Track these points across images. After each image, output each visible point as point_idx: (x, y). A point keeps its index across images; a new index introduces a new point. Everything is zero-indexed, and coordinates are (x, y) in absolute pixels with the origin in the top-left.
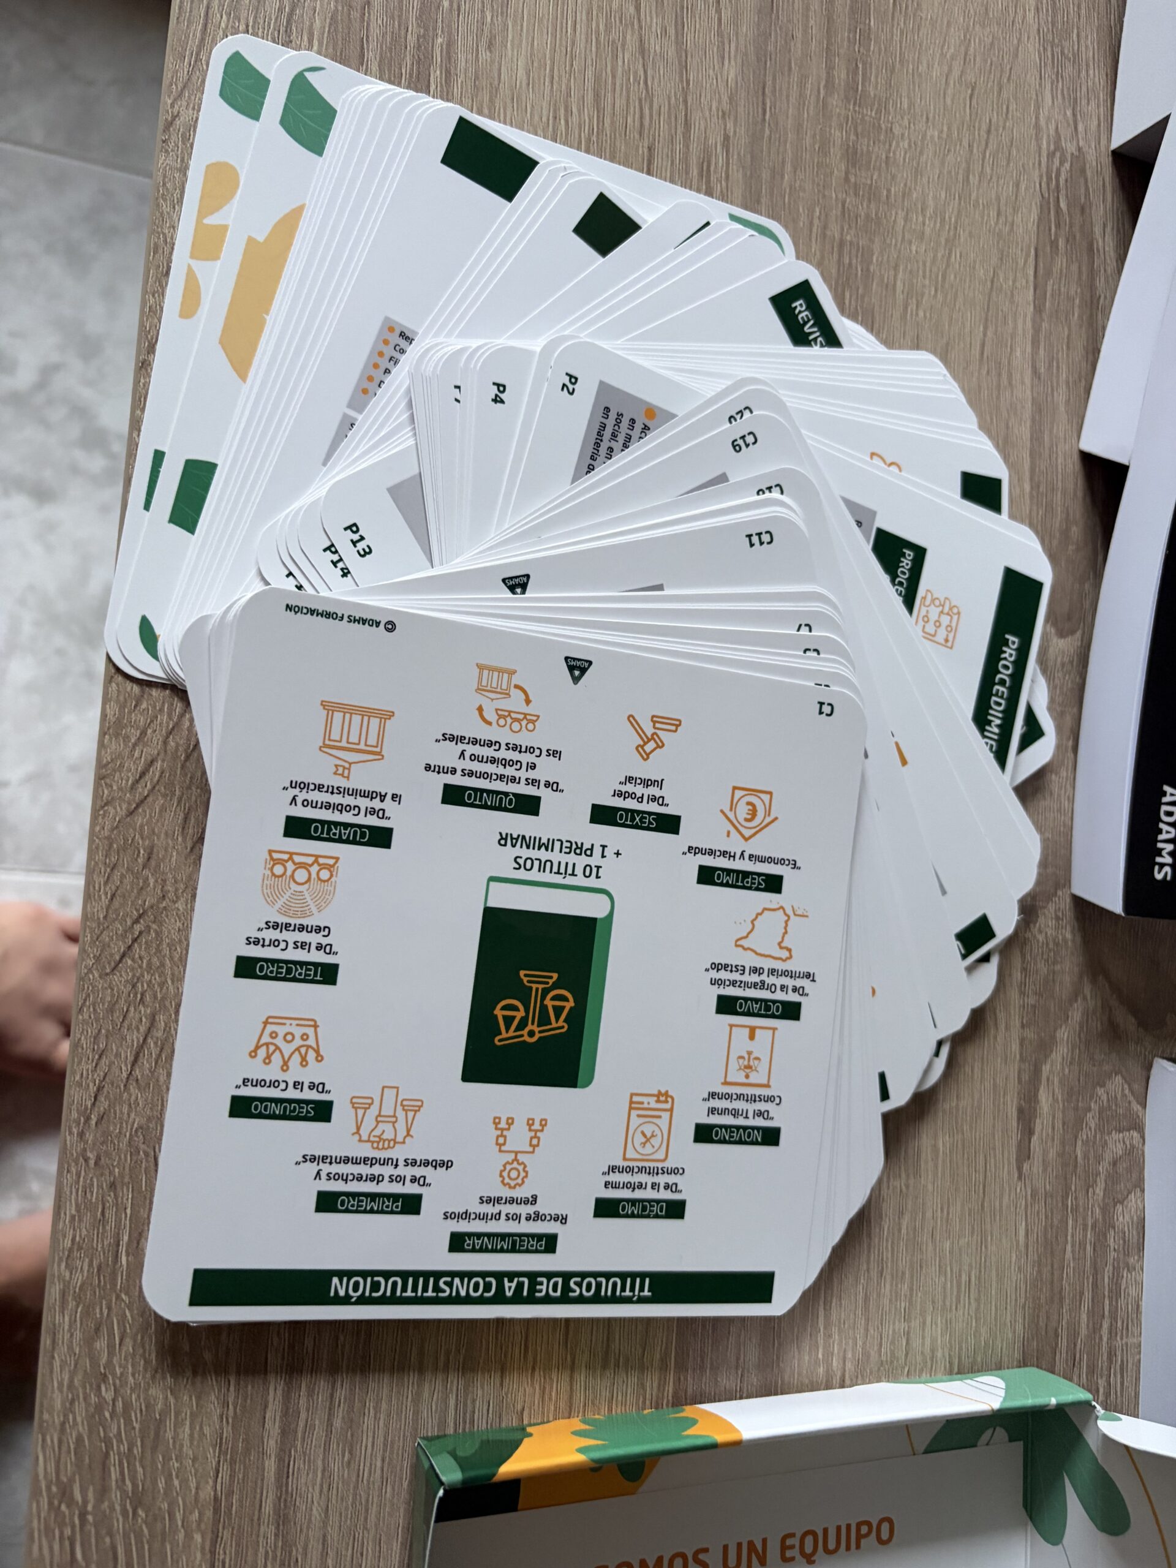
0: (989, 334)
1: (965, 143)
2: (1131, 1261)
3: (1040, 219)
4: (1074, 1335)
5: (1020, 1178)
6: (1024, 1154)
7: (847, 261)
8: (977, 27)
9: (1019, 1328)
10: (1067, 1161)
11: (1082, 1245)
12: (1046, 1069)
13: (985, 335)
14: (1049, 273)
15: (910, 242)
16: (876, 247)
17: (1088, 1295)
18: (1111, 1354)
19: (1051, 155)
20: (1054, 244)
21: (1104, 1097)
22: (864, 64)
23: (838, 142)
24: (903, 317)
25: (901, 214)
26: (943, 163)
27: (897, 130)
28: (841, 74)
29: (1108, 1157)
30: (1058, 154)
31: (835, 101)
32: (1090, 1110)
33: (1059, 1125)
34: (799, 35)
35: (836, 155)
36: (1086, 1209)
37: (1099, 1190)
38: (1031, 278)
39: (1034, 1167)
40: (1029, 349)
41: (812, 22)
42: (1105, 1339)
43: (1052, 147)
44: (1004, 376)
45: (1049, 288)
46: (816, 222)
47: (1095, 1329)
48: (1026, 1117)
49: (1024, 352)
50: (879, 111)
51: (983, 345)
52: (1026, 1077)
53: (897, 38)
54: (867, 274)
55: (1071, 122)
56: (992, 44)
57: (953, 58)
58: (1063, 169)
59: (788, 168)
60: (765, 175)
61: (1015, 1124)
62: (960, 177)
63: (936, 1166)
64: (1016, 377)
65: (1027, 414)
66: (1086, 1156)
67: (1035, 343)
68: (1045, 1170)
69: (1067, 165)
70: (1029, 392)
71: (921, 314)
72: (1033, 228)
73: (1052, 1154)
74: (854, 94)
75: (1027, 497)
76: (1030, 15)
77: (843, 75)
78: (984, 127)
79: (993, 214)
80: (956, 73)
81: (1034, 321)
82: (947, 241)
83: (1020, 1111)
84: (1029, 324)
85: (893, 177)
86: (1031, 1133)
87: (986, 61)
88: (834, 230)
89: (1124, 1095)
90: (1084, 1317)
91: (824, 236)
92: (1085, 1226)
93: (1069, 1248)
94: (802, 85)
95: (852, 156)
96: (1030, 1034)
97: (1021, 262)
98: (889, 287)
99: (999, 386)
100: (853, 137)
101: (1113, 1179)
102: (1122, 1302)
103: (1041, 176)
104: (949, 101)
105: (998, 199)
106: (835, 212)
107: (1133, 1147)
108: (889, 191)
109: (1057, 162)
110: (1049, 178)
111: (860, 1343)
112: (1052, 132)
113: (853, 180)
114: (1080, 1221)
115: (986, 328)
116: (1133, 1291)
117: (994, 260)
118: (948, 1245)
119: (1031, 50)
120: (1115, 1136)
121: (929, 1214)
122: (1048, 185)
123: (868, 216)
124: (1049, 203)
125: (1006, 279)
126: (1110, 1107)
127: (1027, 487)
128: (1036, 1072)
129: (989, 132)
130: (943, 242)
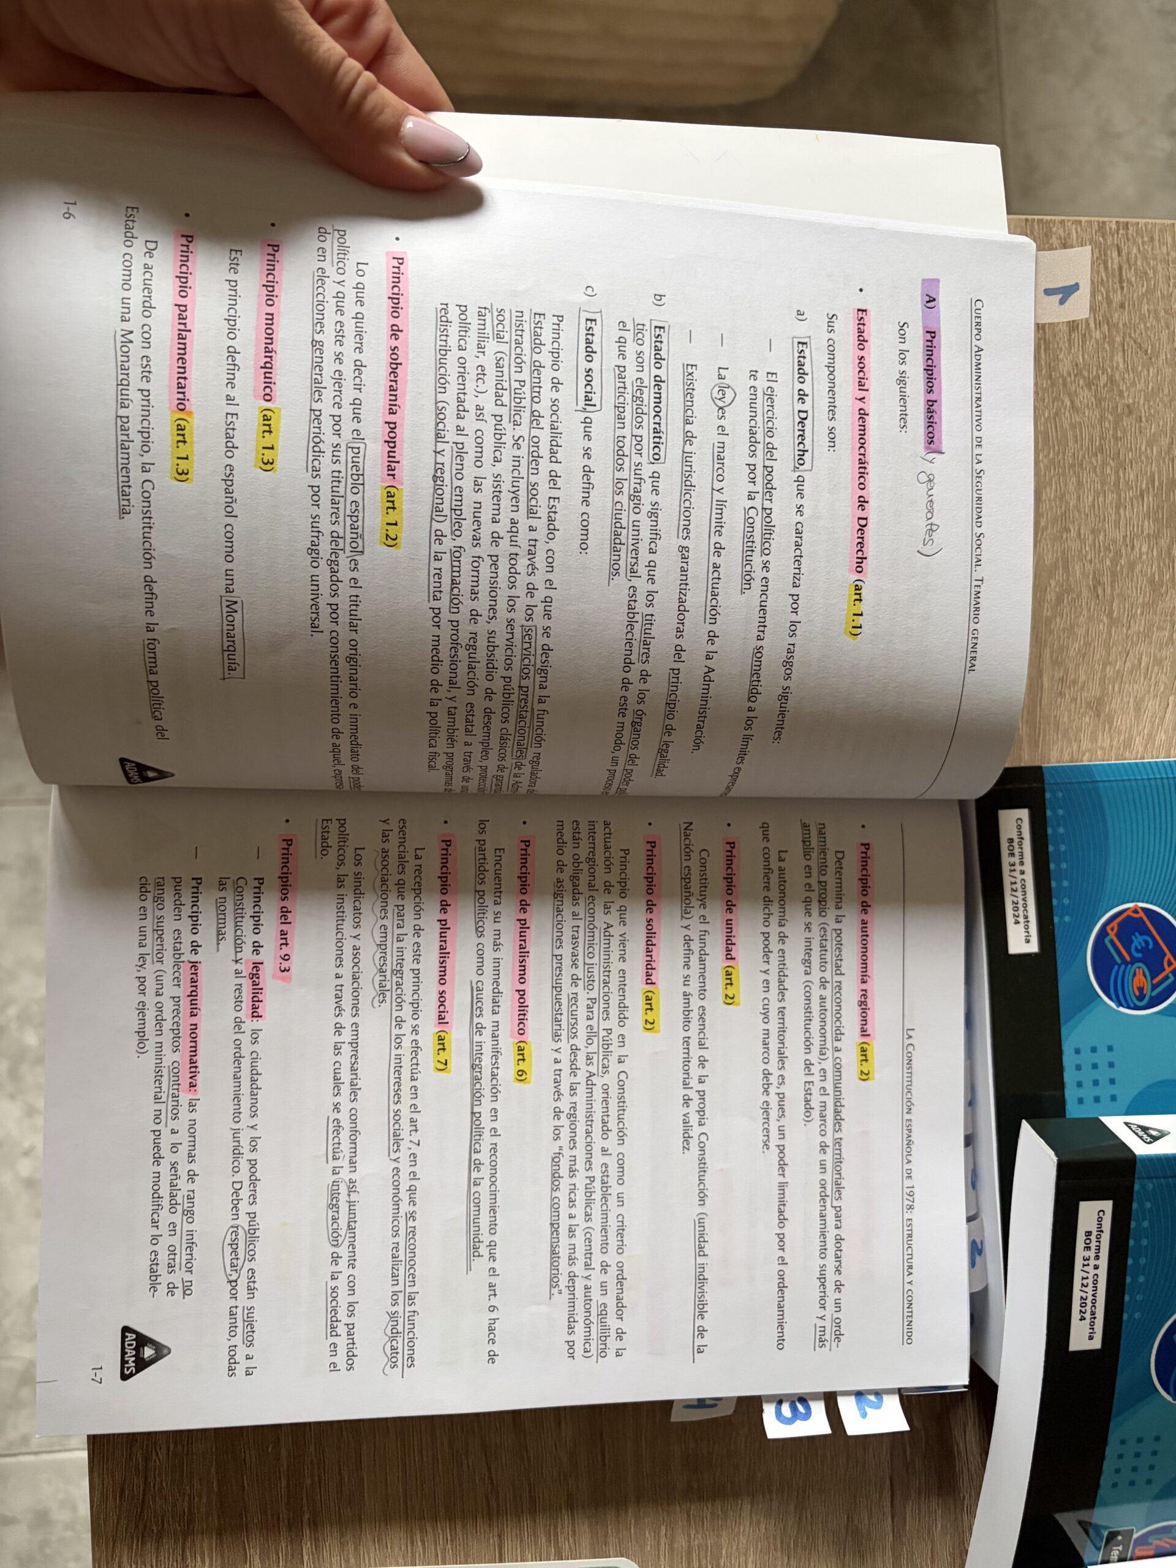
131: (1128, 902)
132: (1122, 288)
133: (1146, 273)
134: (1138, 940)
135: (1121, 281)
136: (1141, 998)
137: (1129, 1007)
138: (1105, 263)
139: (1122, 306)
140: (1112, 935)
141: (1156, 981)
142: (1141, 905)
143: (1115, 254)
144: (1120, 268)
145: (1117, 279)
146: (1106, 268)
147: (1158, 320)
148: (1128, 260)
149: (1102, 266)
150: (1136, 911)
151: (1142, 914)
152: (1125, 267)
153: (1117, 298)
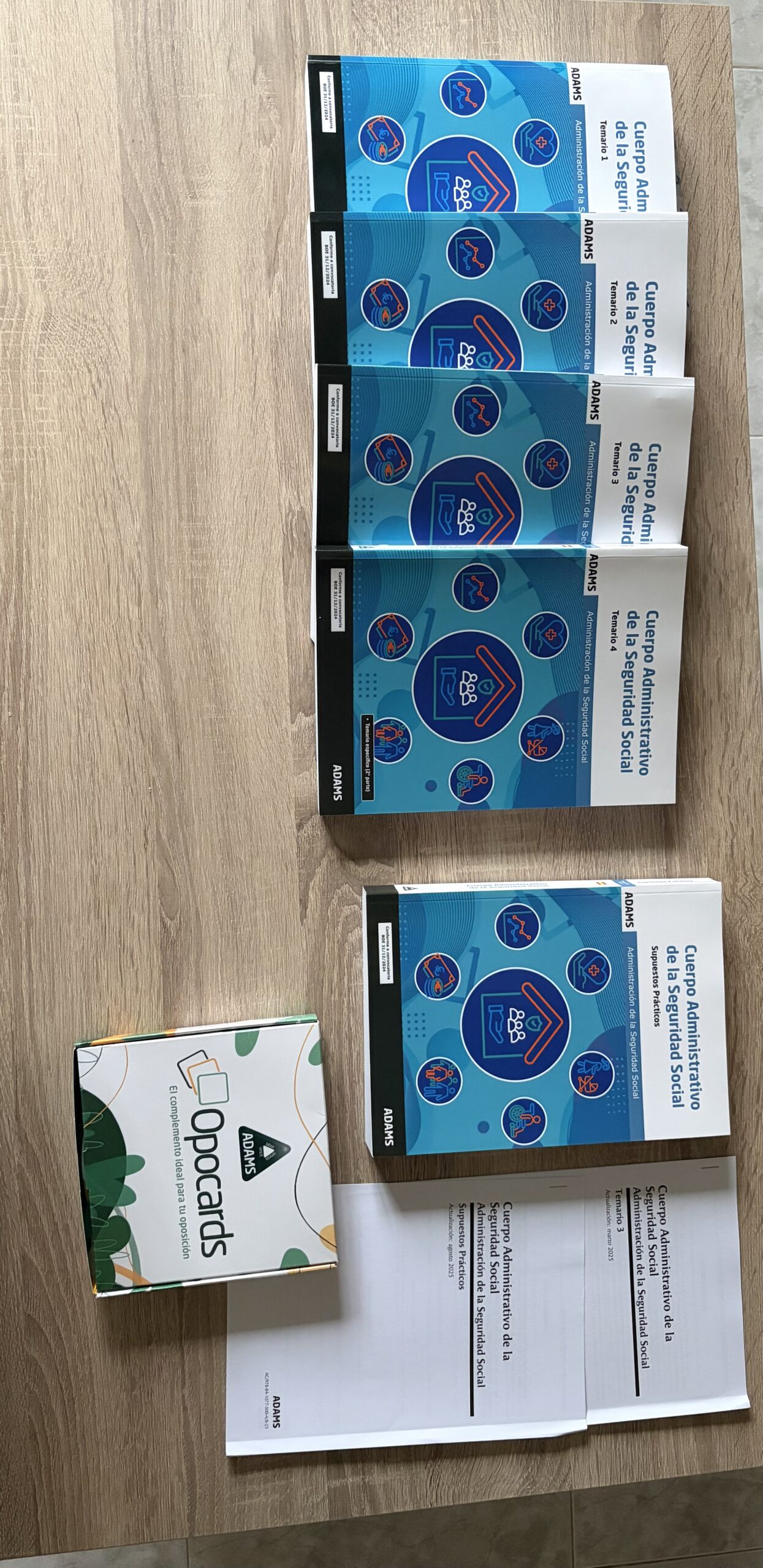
0: (263, 600)
1: (245, 522)
2: (357, 954)
3: (284, 545)
4: (331, 982)
5: (302, 925)
6: (303, 916)
7: (195, 587)
8: (247, 470)
9: (305, 978)
10: (324, 918)
11: (333, 949)
12: (312, 884)
13: (261, 601)
14: (290, 567)
15: (223, 572)
16: (208, 578)
17: (337, 968)
18: (349, 989)
19: (287, 515)
20: (292, 554)
21: (340, 893)
22: (195, 504)
23: (186, 540)
24: (223, 603)
25: (218, 561)
26: (235, 535)
27: (212, 527)
28: (185, 511)
29: (343, 915)
30: (291, 514)
31: (184, 524)
32: (333, 898)
33: (319, 905)
34: (165, 502)
35: (186, 544)
36: (334, 936)
37: (340, 928)
38: (281, 571)
39: (308, 921)
40: (283, 601)
41: (170, 494)
42: (346, 983)
43: (288, 511)
44: (272, 615)
45: (291, 574)
46: (180, 575)
47: (341, 980)
48: (304, 903)
49: (280, 603)
50: (203, 522)
51: (260, 605)
52: (302, 888)
53: (209, 488)
54: (204, 590)
55: (297, 497)
56: (255, 475)
57: (236, 487)
58: (294, 520)
59: (166, 556)
60: (156, 562)
61: (298, 905)
62: (244, 538)
63: (264, 922)
64: (278, 614)
65: (284, 629)
66: (332, 915)
67: (286, 598)
68: (313, 922)
69: (296, 517)
70: (284, 619)
71: (230, 599)
72: (280, 550)
73: (317, 916)
74: (191, 518)
75: (287, 663)
76: (273, 456)
77: (186, 512)
78: (253, 513)
79: (261, 549)
80: (238, 494)
81: (284, 590)
82: (240, 567)
83: (301, 900)
84: (282, 591)
85: (213, 547)
86: (306, 908)
87: (252, 484)
88: (188, 576)
89: (349, 892)
90: (335, 975)
91: (184, 579)
92: (334, 942)
93: (327, 950)
94: (168, 522)
95: (193, 544)
96: (303, 871)
97: (276, 566)
98: (215, 593)
99: (269, 621)
100: (193, 536)
101: (346, 924)
102: (353, 970)
103: (283, 526)
104: (235, 507)
105: (262, 542)
106: (189, 568)
107: (355, 911)
108: (211, 554)
109: (290, 517)
110: (287, 526)
111: (236, 986)
112: (287, 503)
113: (194, 553)
114: (331, 939)
115: (261, 598)
116: (358, 965)
117: (263, 568)
118: (271, 951)
119: (274, 470)
120: (346, 907)
121: (262, 939)
122: (287, 529)
123: (203, 566)
124: (287, 536)
125: (269, 575)
126: (343, 897)
127: (286, 659)
128: (307, 886)
129: (256, 514)
130: (238, 567)
131: (382, 278)
132: (399, 26)
133: (411, 19)
134: (386, 296)
135: (398, 23)
136: (386, 323)
137: (380, 327)
138: (391, 14)
139: (398, 34)
140: (373, 293)
141: (393, 316)
142: (388, 280)
143: (395, 10)
144: (398, 17)
145: (396, 21)
146: (391, 17)
147: (416, 42)
148: (402, 13)
149: (389, 17)
150: (385, 282)
151: (388, 284)
152: (400, 16)
153: (396, 31)
